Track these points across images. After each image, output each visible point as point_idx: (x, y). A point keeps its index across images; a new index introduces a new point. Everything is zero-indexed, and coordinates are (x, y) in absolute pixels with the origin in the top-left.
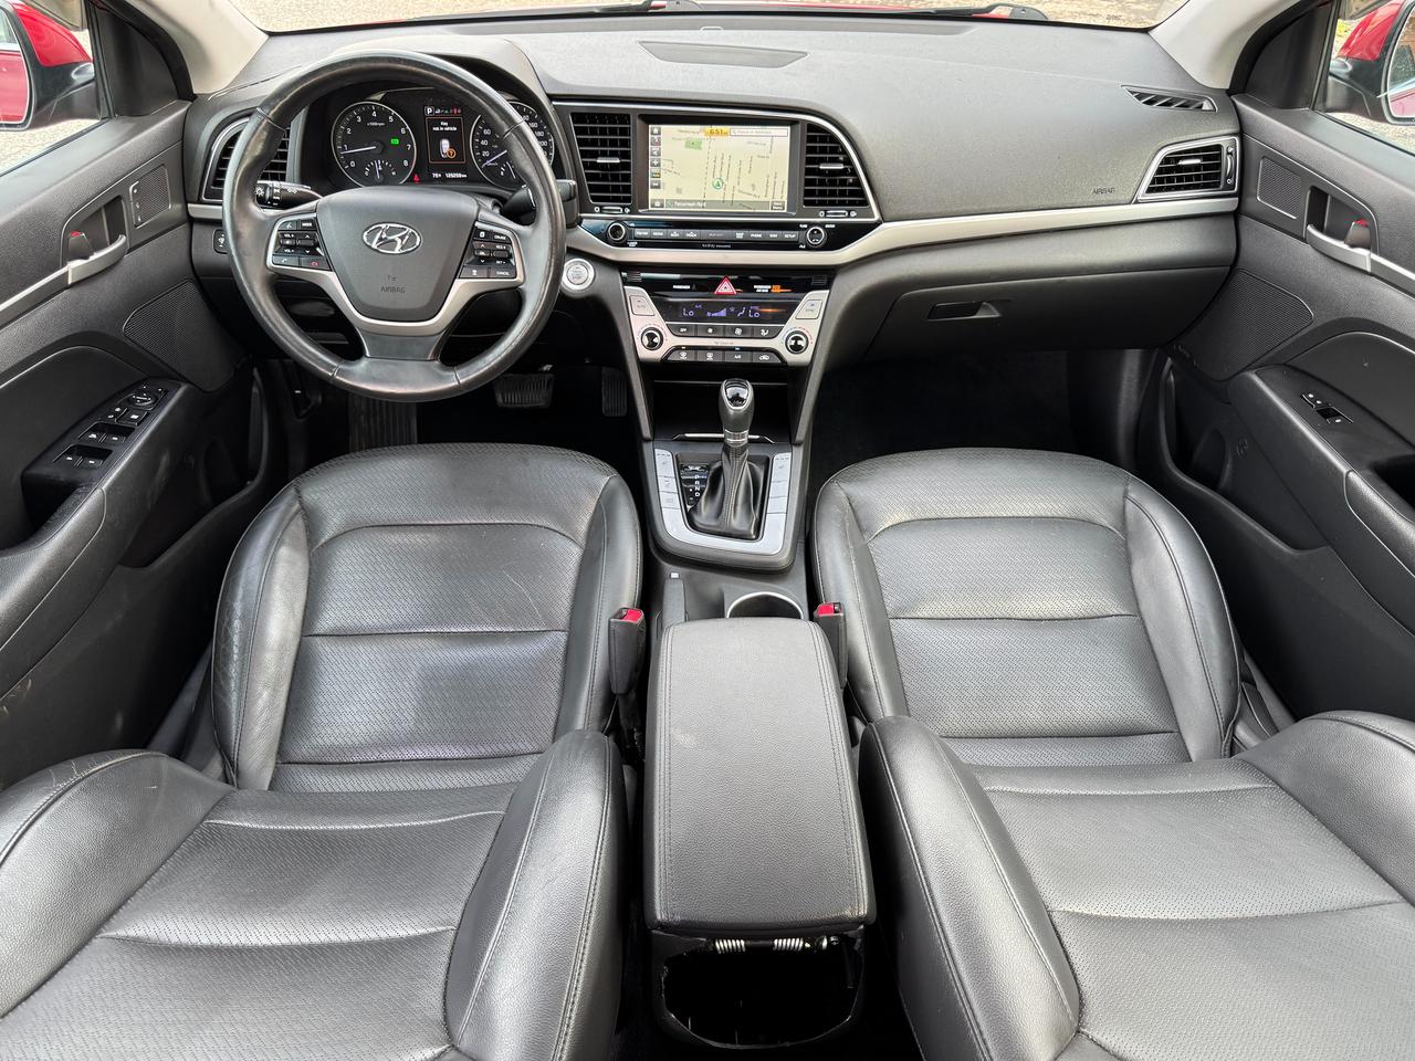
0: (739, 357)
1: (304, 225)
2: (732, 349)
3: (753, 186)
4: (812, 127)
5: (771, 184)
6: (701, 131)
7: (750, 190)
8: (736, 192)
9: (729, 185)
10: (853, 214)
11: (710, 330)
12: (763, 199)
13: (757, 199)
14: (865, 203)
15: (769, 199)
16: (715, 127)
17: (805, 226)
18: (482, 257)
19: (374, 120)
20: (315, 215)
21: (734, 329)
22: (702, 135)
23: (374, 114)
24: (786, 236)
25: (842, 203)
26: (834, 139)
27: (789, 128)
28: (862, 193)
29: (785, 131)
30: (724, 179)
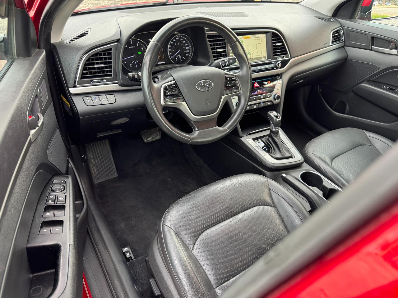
0: (263, 105)
1: (173, 86)
2: (260, 103)
3: (258, 53)
4: (273, 33)
5: (262, 51)
6: (243, 37)
7: (257, 54)
8: (253, 55)
9: (252, 53)
10: (285, 57)
11: (255, 99)
12: (260, 56)
13: (259, 57)
14: (287, 53)
15: (262, 56)
16: (246, 36)
17: (274, 62)
18: (229, 87)
19: (131, 45)
20: (174, 81)
21: (261, 97)
22: (243, 39)
23: (131, 43)
24: (270, 66)
25: (281, 55)
26: (278, 36)
27: (265, 34)
28: (286, 51)
29: (264, 35)
30: (250, 51)
